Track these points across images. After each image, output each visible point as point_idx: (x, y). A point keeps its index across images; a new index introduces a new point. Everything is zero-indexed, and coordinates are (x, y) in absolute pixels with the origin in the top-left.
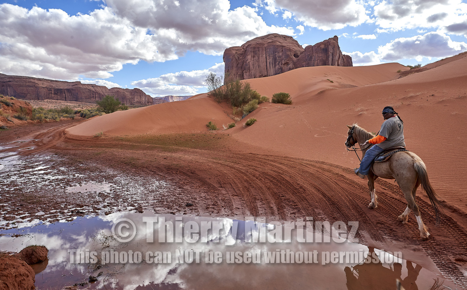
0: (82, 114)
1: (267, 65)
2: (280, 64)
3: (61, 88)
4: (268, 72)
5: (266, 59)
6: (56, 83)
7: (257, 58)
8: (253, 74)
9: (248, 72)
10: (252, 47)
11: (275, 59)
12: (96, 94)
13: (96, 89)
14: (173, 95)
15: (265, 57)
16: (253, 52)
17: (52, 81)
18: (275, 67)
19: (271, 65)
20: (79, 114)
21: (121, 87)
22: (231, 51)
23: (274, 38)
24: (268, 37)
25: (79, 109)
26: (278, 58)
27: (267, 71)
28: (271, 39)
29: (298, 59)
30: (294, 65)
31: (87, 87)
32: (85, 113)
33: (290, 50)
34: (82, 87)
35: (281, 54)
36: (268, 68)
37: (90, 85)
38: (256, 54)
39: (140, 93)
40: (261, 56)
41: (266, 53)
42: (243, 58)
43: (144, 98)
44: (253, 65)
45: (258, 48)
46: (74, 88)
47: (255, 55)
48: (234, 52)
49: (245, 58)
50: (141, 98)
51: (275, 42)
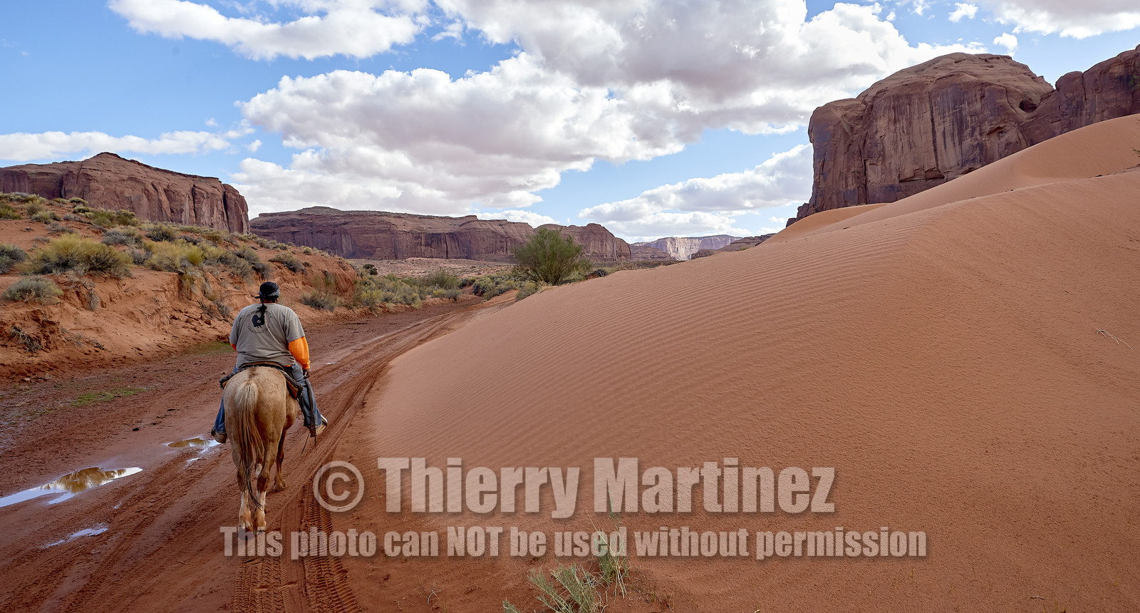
0: (478, 287)
1: (934, 141)
2: (977, 133)
3: (439, 232)
4: (939, 158)
5: (933, 125)
6: (430, 221)
7: (904, 123)
8: (893, 166)
9: (880, 163)
10: (889, 97)
11: (960, 124)
12: (506, 241)
13: (507, 230)
14: (675, 236)
15: (930, 120)
16: (894, 108)
17: (421, 217)
18: (960, 143)
19: (949, 140)
20: (471, 287)
21: (558, 223)
22: (829, 111)
23: (955, 65)
24: (936, 64)
25: (472, 276)
26: (969, 118)
27: (936, 157)
28: (946, 69)
29: (1035, 113)
30: (1021, 132)
31: (490, 227)
32: (483, 284)
33: (1007, 92)
34: (480, 227)
35: (978, 106)
36: (938, 149)
37: (496, 222)
38: (902, 114)
39: (602, 234)
40: (916, 117)
41: (932, 107)
42: (865, 126)
43: (611, 245)
44: (895, 143)
45: (909, 96)
46: (464, 229)
47: (900, 117)
48: (839, 114)
49: (869, 126)
50: (604, 246)
51: (959, 75)
